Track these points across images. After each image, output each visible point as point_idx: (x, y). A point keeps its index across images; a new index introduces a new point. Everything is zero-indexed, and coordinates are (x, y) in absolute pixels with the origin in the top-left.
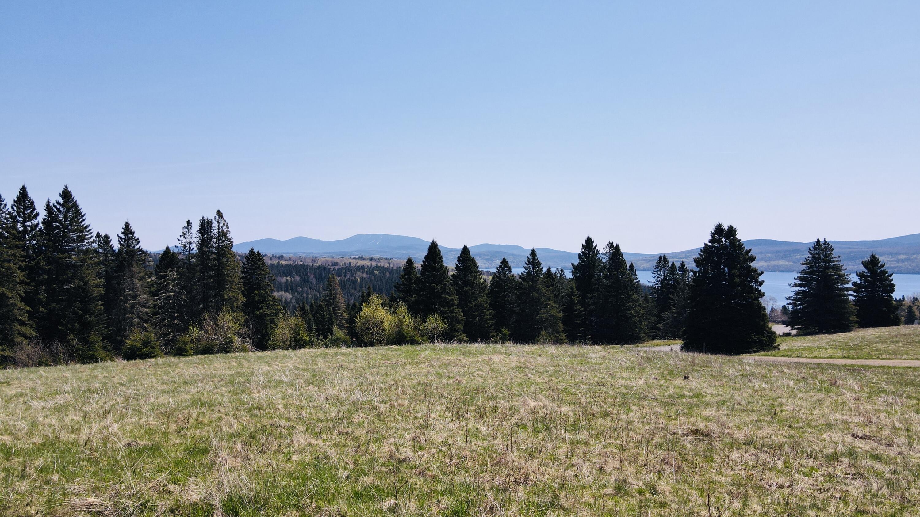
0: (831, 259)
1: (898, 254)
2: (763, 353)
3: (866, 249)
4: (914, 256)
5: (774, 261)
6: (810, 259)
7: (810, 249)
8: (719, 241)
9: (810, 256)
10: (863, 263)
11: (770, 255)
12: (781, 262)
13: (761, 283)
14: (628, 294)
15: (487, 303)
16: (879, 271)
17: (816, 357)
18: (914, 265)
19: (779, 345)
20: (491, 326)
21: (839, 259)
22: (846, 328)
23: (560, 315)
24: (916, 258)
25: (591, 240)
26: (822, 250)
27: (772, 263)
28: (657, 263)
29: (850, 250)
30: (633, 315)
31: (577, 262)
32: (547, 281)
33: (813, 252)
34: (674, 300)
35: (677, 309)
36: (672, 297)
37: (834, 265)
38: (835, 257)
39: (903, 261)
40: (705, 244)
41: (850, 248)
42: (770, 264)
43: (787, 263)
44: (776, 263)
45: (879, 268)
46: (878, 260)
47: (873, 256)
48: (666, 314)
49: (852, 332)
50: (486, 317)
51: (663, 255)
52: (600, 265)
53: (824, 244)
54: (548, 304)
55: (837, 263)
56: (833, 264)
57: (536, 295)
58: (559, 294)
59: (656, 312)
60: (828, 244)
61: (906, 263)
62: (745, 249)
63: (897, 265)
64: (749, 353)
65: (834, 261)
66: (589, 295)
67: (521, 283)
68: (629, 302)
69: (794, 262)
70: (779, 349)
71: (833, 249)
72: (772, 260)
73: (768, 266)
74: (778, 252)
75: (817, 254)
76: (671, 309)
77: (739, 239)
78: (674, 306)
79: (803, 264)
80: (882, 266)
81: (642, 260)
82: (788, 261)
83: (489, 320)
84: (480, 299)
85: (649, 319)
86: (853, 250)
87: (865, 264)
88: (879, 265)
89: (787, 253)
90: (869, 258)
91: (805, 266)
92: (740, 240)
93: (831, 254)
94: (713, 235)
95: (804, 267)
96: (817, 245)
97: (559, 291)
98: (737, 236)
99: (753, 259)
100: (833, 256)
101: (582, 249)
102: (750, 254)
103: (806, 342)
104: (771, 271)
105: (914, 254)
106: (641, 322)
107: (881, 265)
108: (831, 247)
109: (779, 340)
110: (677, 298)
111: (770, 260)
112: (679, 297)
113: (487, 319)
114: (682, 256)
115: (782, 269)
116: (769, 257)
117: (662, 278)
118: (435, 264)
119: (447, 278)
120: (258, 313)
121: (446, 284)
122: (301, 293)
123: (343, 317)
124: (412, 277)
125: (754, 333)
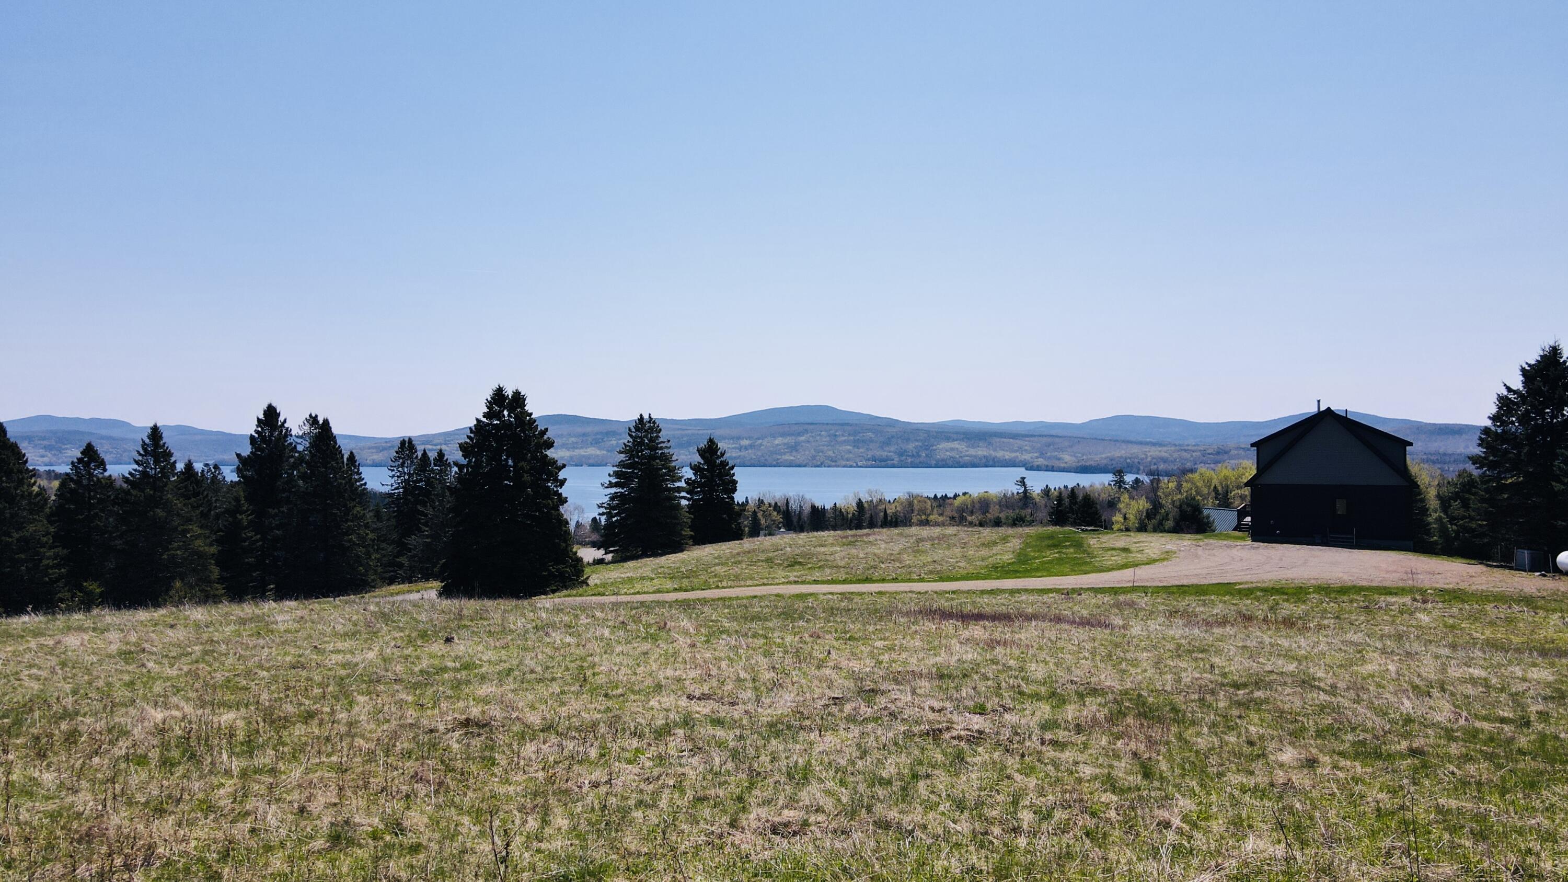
0: (658, 444)
1: (739, 438)
2: (565, 592)
3: (701, 432)
4: (760, 441)
5: (582, 448)
6: (630, 444)
7: (630, 429)
8: (499, 416)
9: (631, 440)
10: (698, 450)
11: (573, 439)
12: (592, 451)
13: (562, 483)
14: (345, 506)
15: (48, 533)
16: (718, 461)
17: (638, 593)
18: (759, 453)
19: (588, 578)
20: (57, 580)
21: (668, 445)
22: (677, 548)
23: (213, 550)
24: (761, 445)
25: (275, 409)
26: (646, 431)
27: (577, 452)
28: (397, 452)
29: (683, 433)
30: (355, 544)
31: (246, 451)
32: (186, 487)
33: (634, 434)
34: (426, 515)
35: (431, 529)
36: (421, 509)
37: (662, 453)
38: (664, 442)
39: (746, 448)
40: (477, 420)
41: (681, 429)
42: (574, 453)
43: (598, 452)
44: (582, 452)
45: (719, 457)
46: (717, 446)
47: (711, 441)
48: (413, 540)
49: (685, 552)
50: (45, 562)
51: (407, 440)
52: (292, 457)
53: (649, 422)
54: (185, 532)
55: (666, 451)
56: (660, 452)
57: (160, 513)
58: (210, 510)
59: (395, 536)
60: (654, 423)
61: (750, 451)
62: (539, 429)
63: (739, 454)
64: (545, 593)
65: (661, 448)
66: (270, 510)
67: (127, 492)
68: (347, 520)
69: (608, 451)
70: (588, 585)
71: (660, 430)
72: (577, 448)
73: (571, 457)
74: (584, 435)
75: (640, 437)
76: (420, 530)
77: (529, 411)
78: (426, 524)
79: (621, 452)
80: (722, 455)
81: (369, 448)
82: (600, 449)
83: (53, 567)
84: (31, 528)
85: (383, 549)
86: (687, 432)
87: (701, 452)
88: (719, 454)
89: (599, 437)
90: (706, 443)
91: (623, 455)
92: (531, 414)
93: (658, 437)
94: (490, 404)
95: (622, 457)
96: (640, 423)
97: (211, 504)
98: (526, 408)
99: (550, 445)
100: (660, 440)
101: (257, 426)
102: (545, 437)
103: (626, 571)
104: (576, 465)
105: (759, 439)
106: (368, 555)
107: (721, 453)
108: (658, 426)
109: (587, 570)
110: (430, 512)
111: (574, 447)
112: (434, 508)
113: (48, 567)
114: (438, 441)
115: (591, 461)
116: (573, 443)
117: (407, 477)
125: (551, 561)
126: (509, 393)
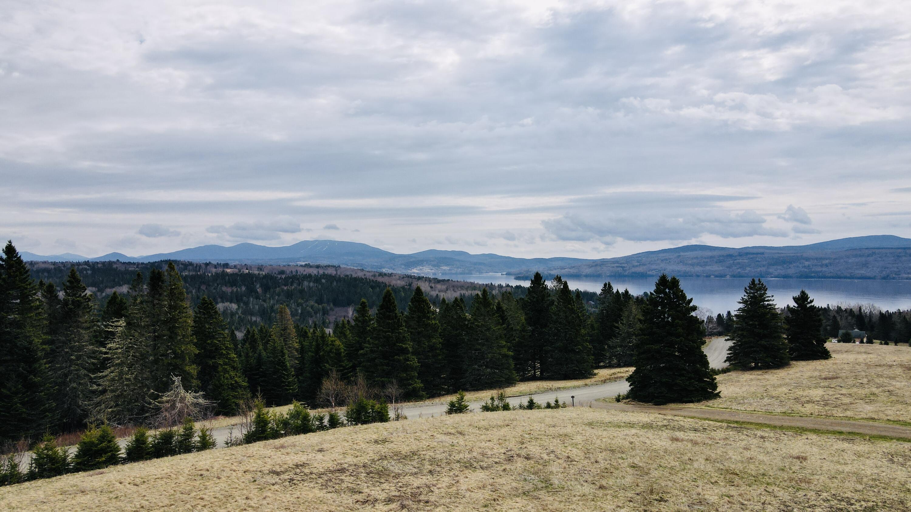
0: (765, 298)
1: (821, 259)
3: (792, 255)
8: (663, 292)
9: (747, 295)
10: (794, 298)
16: (808, 306)
18: (837, 269)
21: (772, 299)
23: (511, 353)
24: (838, 263)
25: (540, 275)
26: (756, 290)
29: (779, 255)
31: (526, 298)
32: (499, 320)
33: (748, 291)
37: (768, 304)
38: (769, 297)
39: (827, 266)
40: (651, 293)
45: (808, 303)
46: (807, 295)
48: (611, 342)
52: (548, 300)
53: (759, 284)
54: (499, 343)
55: (771, 303)
59: (601, 338)
60: (762, 284)
62: (687, 299)
64: (694, 402)
65: (768, 301)
69: (727, 267)
71: (767, 289)
74: (712, 257)
75: (752, 293)
77: (682, 289)
78: (618, 333)
79: (740, 303)
80: (812, 301)
82: (722, 266)
86: (782, 255)
87: (796, 300)
89: (721, 258)
93: (765, 293)
94: (658, 285)
98: (679, 287)
99: (694, 309)
100: (767, 295)
101: (531, 284)
105: (837, 259)
108: (765, 287)
111: (705, 265)
116: (704, 262)
117: (607, 304)
118: (389, 312)
119: (401, 326)
120: (211, 363)
121: (401, 332)
122: (247, 304)
123: (294, 348)
124: (366, 319)
125: (696, 381)
126: (669, 279)
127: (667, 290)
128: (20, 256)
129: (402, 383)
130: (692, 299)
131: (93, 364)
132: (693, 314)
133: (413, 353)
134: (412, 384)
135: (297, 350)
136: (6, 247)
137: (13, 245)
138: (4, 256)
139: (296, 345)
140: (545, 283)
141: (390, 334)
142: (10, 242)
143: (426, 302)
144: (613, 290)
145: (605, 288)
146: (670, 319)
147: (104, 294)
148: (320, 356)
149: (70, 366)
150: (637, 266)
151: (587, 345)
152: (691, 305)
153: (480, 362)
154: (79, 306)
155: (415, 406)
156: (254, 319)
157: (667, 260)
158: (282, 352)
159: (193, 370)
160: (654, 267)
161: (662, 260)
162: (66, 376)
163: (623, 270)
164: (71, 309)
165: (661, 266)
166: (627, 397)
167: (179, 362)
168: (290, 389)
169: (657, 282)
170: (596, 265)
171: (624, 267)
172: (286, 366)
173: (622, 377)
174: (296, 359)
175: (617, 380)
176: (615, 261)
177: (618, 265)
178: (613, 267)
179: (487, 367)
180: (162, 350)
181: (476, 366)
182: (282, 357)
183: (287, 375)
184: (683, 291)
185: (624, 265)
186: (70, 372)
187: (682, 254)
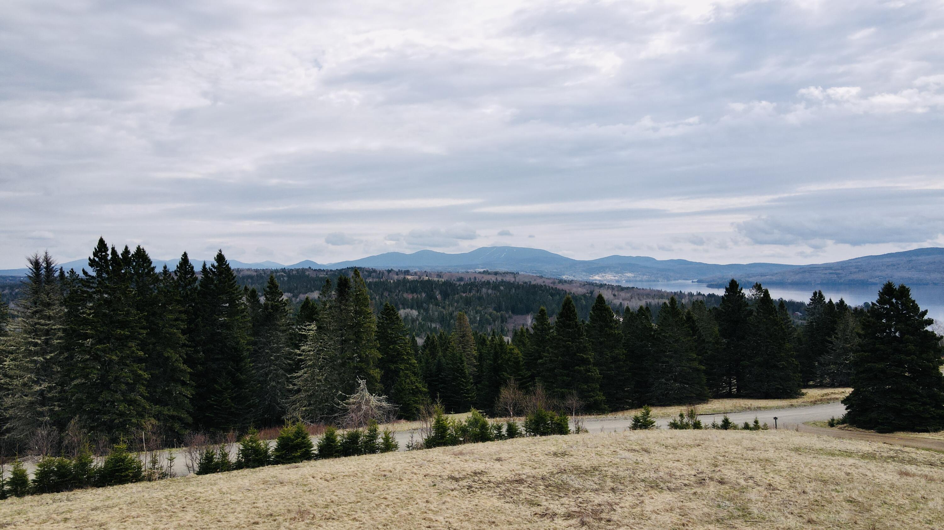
8: (889, 302)
15: (623, 354)
20: (628, 379)
23: (703, 367)
25: (736, 282)
30: (785, 367)
31: (720, 307)
40: (872, 304)
50: (622, 369)
52: (746, 310)
64: (928, 431)
68: (780, 352)
76: (828, 352)
83: (626, 372)
98: (910, 297)
99: (930, 322)
101: (726, 292)
113: (623, 372)
117: (818, 316)
118: (570, 321)
119: (582, 335)
120: (393, 367)
121: (581, 342)
122: (427, 310)
123: (473, 355)
124: (545, 328)
125: (933, 407)
126: (897, 287)
127: (894, 301)
128: (228, 264)
129: (582, 395)
130: (926, 311)
131: (289, 364)
132: (929, 328)
133: (594, 365)
134: (593, 396)
135: (475, 358)
136: (217, 256)
137: (223, 253)
138: (216, 264)
139: (475, 353)
140: (742, 292)
141: (570, 343)
142: (220, 251)
143: (608, 311)
144: (824, 299)
145: (815, 298)
146: (897, 334)
147: (298, 300)
148: (498, 364)
149: (270, 366)
150: (855, 272)
151: (793, 361)
152: (926, 317)
153: (668, 376)
154: (277, 310)
155: (596, 420)
156: (433, 325)
157: (894, 266)
158: (461, 359)
159: (377, 373)
160: (878, 273)
161: (888, 266)
162: (267, 374)
163: (838, 277)
164: (270, 313)
165: (886, 273)
166: (843, 421)
167: (363, 365)
168: (469, 397)
169: (881, 291)
170: (805, 272)
171: (839, 274)
172: (465, 373)
173: (837, 399)
174: (475, 366)
175: (830, 401)
176: (827, 267)
177: (831, 271)
178: (826, 274)
179: (675, 381)
180: (348, 354)
181: (663, 380)
182: (461, 364)
183: (466, 383)
184: (914, 301)
185: (838, 272)
186: (270, 372)
187: (914, 258)
